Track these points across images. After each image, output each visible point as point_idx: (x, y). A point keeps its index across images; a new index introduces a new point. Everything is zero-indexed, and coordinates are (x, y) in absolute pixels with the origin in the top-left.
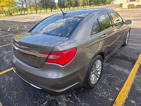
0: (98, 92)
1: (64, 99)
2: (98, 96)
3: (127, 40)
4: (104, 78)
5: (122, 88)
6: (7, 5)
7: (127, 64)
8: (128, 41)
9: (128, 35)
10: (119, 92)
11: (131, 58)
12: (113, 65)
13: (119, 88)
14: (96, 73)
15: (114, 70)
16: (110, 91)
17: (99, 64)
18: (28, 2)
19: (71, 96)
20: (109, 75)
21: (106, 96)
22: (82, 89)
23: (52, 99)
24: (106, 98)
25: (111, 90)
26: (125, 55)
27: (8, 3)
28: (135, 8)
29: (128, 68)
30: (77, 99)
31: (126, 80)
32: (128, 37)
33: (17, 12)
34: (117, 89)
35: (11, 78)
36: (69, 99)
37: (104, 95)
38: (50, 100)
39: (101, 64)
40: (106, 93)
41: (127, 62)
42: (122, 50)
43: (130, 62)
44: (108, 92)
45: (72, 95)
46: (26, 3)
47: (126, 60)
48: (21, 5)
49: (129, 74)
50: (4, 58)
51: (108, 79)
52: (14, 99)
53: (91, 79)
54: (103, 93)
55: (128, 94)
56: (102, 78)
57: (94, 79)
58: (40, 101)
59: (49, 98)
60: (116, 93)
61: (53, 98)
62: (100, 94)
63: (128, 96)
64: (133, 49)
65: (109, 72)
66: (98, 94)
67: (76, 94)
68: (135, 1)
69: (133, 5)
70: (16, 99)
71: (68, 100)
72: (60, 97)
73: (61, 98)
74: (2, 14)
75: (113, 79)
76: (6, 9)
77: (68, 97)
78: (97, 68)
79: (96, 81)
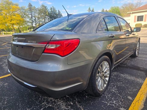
0: (106, 100)
1: (64, 107)
2: (105, 105)
3: (137, 51)
4: (113, 87)
5: (135, 97)
6: (18, 23)
7: (140, 73)
8: (138, 53)
9: (138, 46)
10: (132, 101)
11: (143, 68)
12: (123, 74)
13: (131, 97)
14: (103, 78)
15: (125, 79)
16: (120, 100)
17: (106, 67)
18: (37, 21)
19: (72, 104)
20: (119, 84)
21: (115, 105)
22: (86, 97)
23: (49, 107)
24: (116, 108)
25: (122, 99)
26: (136, 65)
27: (18, 22)
28: (143, 27)
29: (141, 77)
30: (79, 107)
31: (140, 89)
32: (138, 48)
33: (26, 30)
34: (130, 98)
35: (6, 83)
36: (70, 107)
37: (114, 104)
38: (46, 107)
39: (109, 68)
40: (116, 102)
41: (140, 72)
42: (132, 61)
43: (143, 72)
44: (118, 101)
45: (74, 103)
46: (36, 22)
47: (138, 70)
48: (30, 24)
49: (143, 83)
50: (3, 66)
51: (118, 87)
52: (3, 104)
53: (97, 83)
54: (113, 102)
55: (143, 103)
56: (111, 86)
57: (101, 84)
58: (33, 108)
59: (45, 105)
60: (128, 102)
61: (50, 105)
62: (108, 103)
63: (143, 106)
64: (145, 60)
65: (119, 81)
66: (106, 103)
67: (79, 102)
68: (143, 21)
69: (141, 24)
70: (6, 104)
71: (68, 108)
72: (58, 105)
73: (60, 105)
74: (12, 31)
75: (124, 87)
76: (16, 27)
77: (69, 105)
78: (104, 71)
79: (104, 88)
